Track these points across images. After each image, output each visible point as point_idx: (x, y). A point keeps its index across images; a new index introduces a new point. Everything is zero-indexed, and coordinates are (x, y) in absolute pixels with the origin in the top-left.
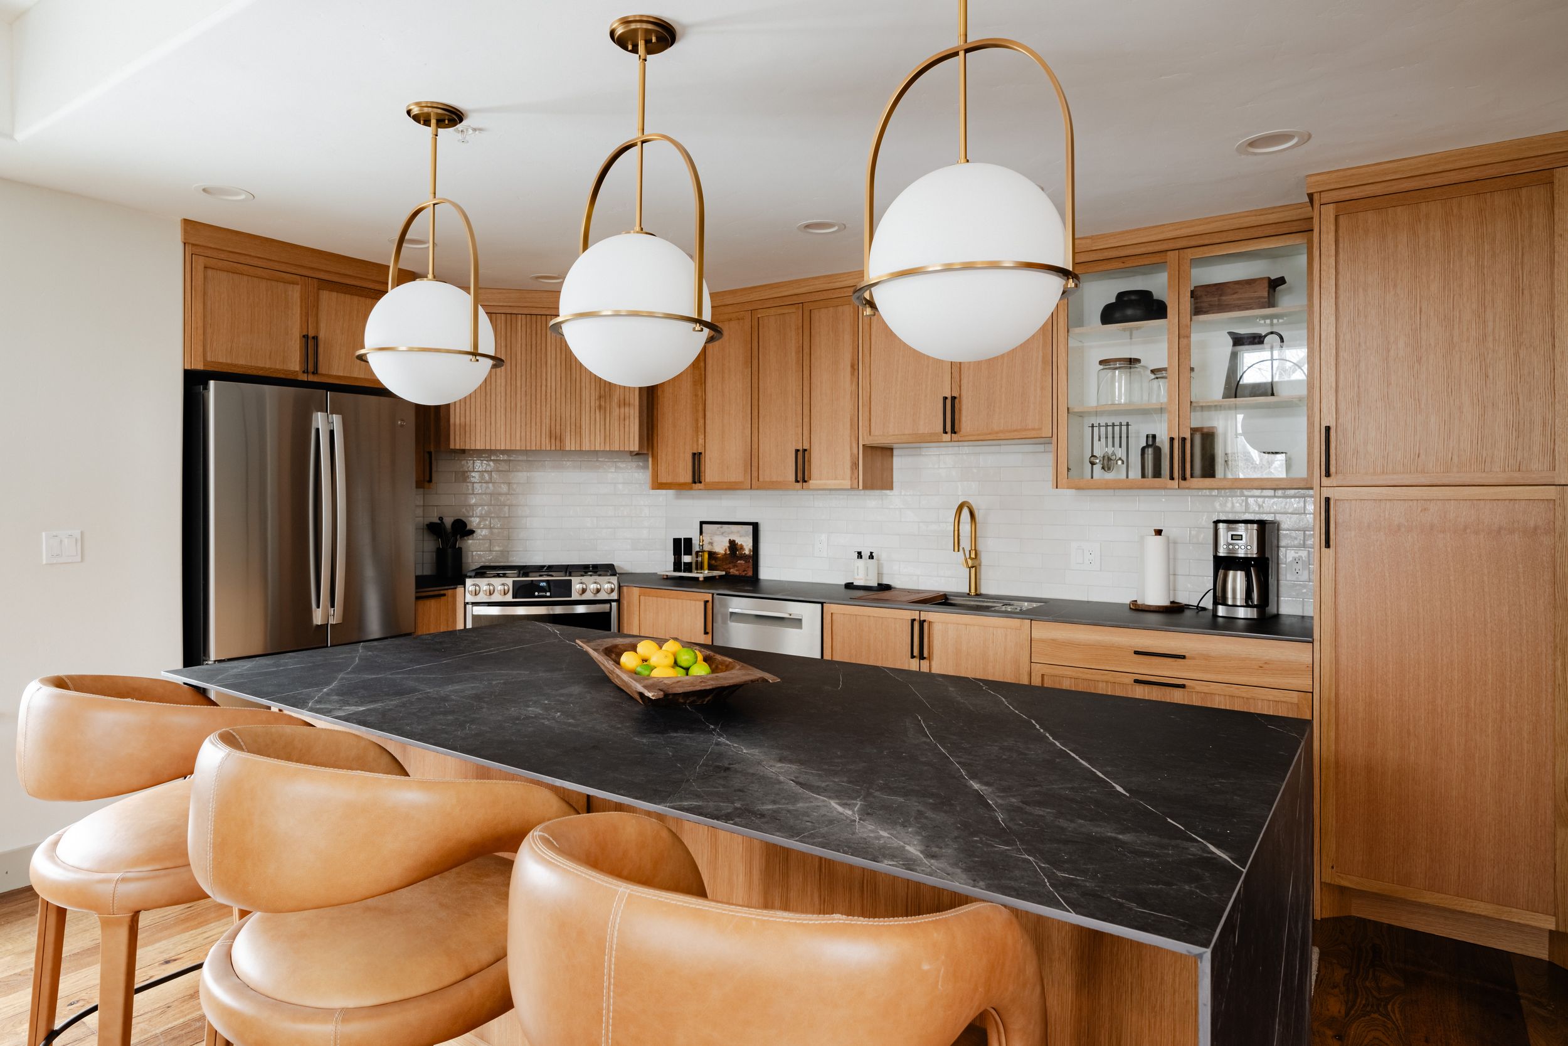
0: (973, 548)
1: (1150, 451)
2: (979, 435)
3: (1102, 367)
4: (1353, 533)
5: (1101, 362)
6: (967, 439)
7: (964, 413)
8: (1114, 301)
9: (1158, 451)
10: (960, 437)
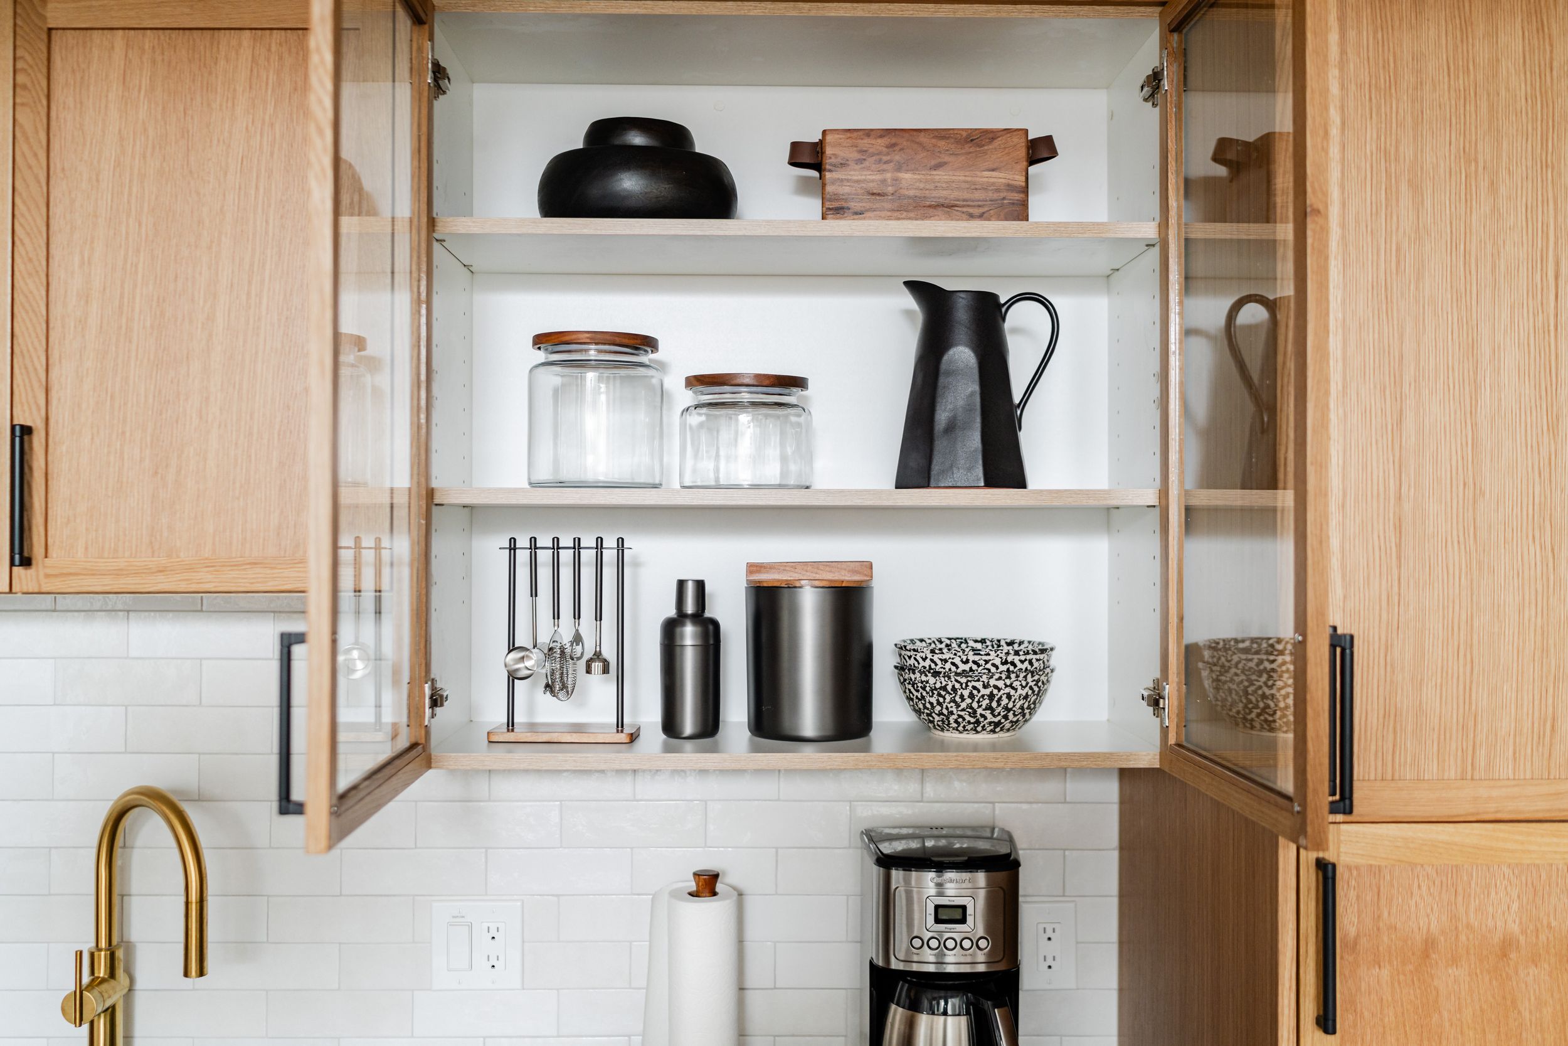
0: (103, 944)
1: (689, 634)
2: (118, 573)
3: (541, 356)
4: (1385, 973)
5: (540, 340)
6: (74, 584)
7: (61, 488)
8: (579, 145)
9: (711, 634)
10: (47, 576)
